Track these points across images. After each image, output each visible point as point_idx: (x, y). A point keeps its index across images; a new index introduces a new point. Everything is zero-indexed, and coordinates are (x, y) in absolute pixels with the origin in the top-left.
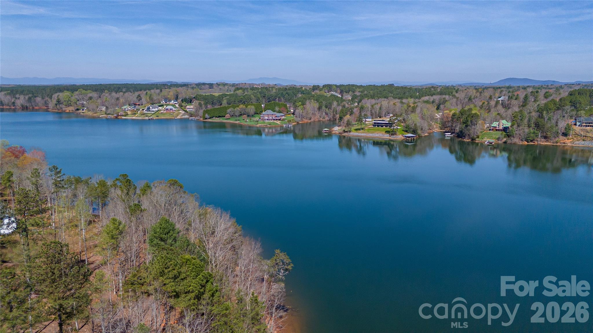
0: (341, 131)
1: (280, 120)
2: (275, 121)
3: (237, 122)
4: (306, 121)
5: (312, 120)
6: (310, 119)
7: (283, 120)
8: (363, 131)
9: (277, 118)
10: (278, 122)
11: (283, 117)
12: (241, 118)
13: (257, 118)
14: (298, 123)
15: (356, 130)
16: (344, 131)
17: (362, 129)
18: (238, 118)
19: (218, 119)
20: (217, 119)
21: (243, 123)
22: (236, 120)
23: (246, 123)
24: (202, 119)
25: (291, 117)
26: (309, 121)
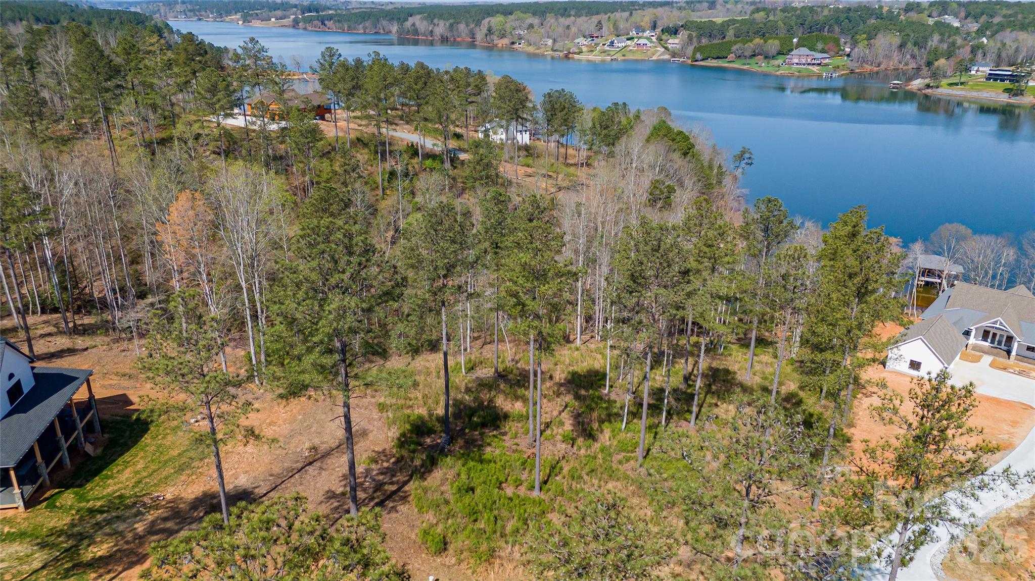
0: (921, 86)
1: (819, 64)
2: (810, 67)
3: (745, 67)
4: (868, 68)
5: (883, 67)
6: (879, 65)
7: (826, 65)
8: (962, 87)
9: (816, 62)
10: (815, 69)
11: (827, 61)
12: (753, 61)
13: (779, 61)
14: (852, 72)
15: (951, 85)
16: (928, 86)
17: (962, 84)
18: (748, 61)
19: (716, 61)
20: (713, 61)
21: (755, 68)
22: (745, 64)
23: (759, 69)
24: (689, 61)
25: (842, 61)
26: (876, 69)
